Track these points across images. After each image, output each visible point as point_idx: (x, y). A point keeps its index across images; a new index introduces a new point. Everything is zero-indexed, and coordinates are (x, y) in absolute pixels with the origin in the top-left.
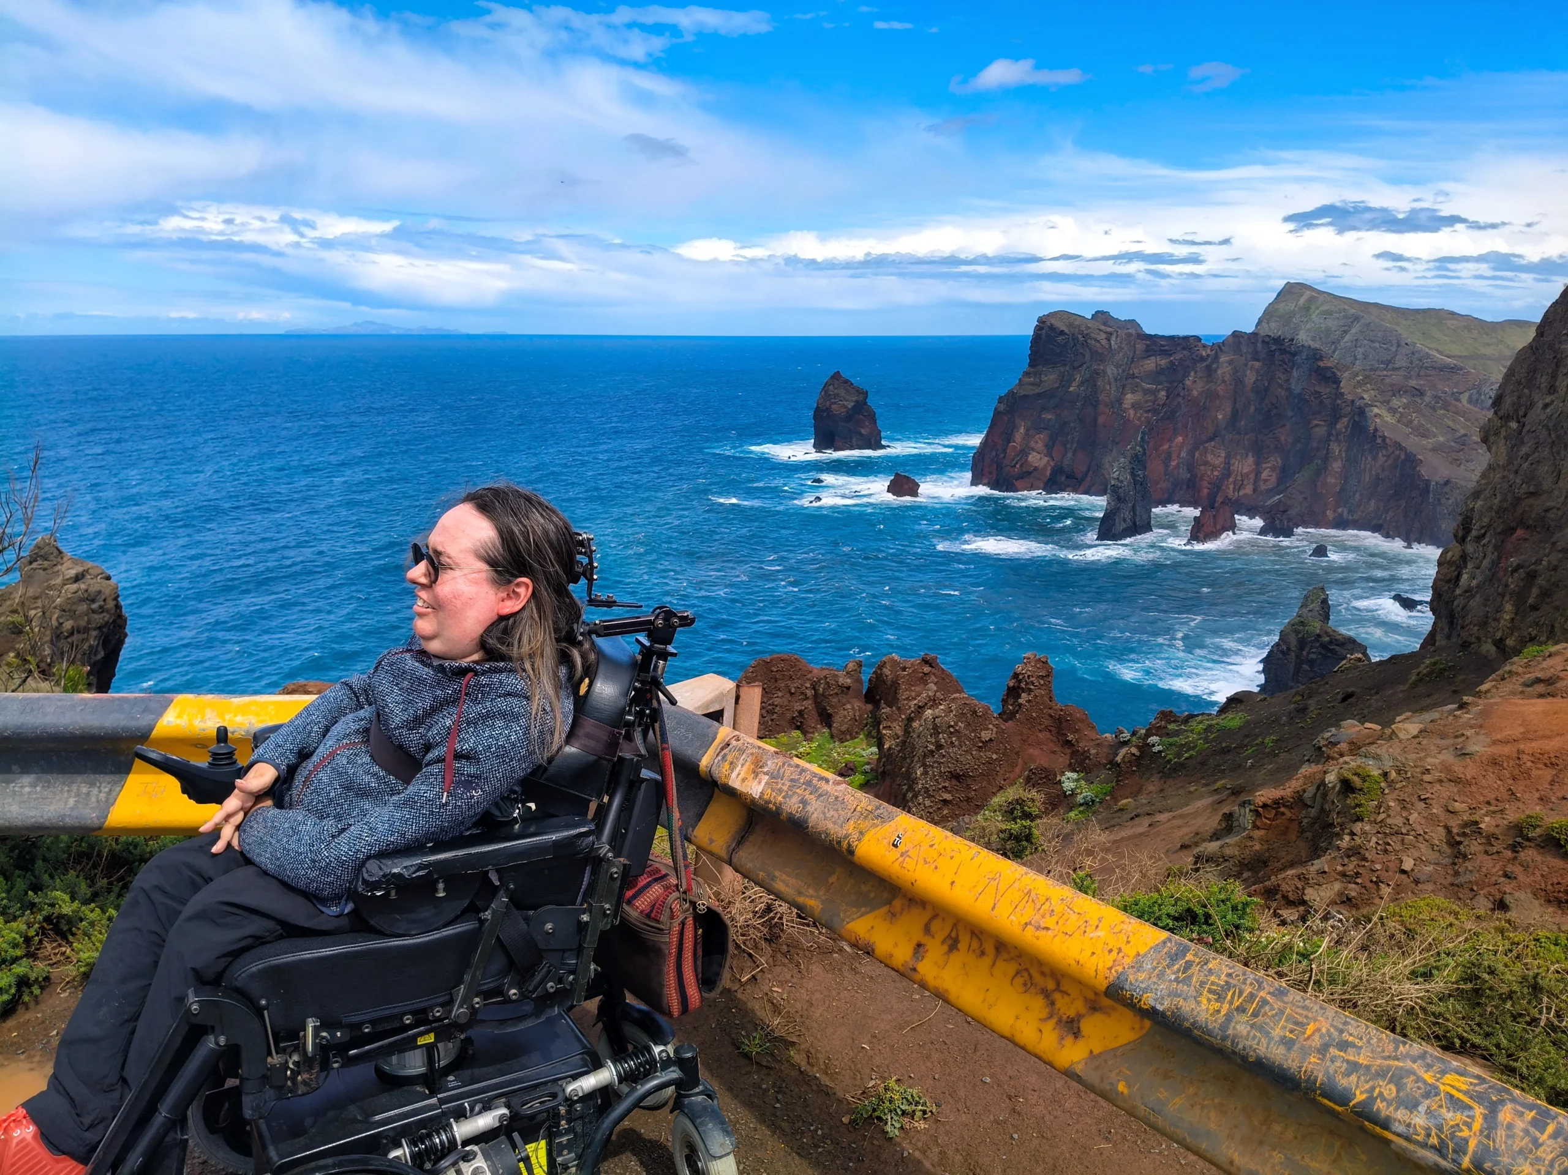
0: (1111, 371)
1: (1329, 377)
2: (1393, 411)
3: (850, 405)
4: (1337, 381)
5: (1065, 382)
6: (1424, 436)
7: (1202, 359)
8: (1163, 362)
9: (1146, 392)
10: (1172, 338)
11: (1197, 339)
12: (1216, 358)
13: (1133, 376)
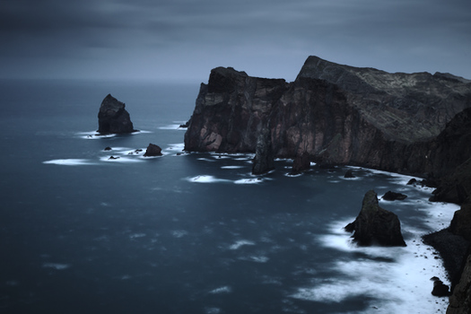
0: (247, 95)
1: (342, 97)
2: (369, 111)
3: (116, 111)
4: (345, 99)
5: (226, 100)
6: (382, 122)
7: (287, 89)
8: (270, 90)
9: (263, 104)
10: (273, 80)
11: (284, 80)
12: (293, 89)
13: (257, 97)
